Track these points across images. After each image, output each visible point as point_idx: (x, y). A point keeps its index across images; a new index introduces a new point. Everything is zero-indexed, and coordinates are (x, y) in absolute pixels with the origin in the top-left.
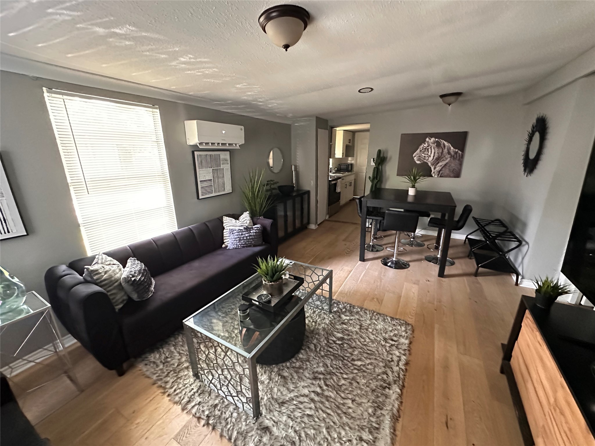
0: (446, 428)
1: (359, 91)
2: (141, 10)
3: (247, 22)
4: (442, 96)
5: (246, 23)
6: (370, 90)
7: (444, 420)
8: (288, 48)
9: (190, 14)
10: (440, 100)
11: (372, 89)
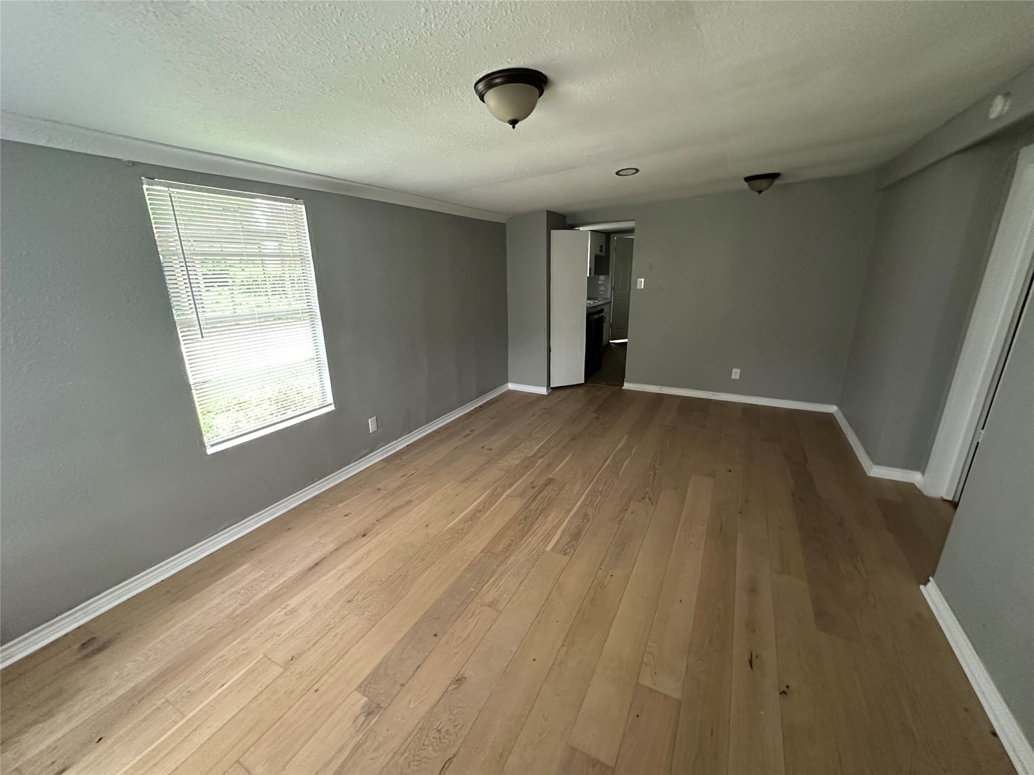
0: (750, 668)
1: (617, 173)
2: (316, 77)
3: (458, 88)
4: (748, 179)
5: (456, 90)
6: (635, 171)
7: (747, 658)
8: (516, 124)
9: (381, 81)
10: (745, 185)
11: (637, 170)
